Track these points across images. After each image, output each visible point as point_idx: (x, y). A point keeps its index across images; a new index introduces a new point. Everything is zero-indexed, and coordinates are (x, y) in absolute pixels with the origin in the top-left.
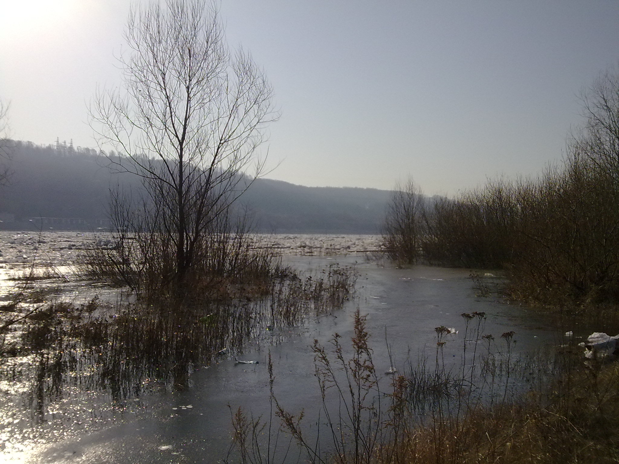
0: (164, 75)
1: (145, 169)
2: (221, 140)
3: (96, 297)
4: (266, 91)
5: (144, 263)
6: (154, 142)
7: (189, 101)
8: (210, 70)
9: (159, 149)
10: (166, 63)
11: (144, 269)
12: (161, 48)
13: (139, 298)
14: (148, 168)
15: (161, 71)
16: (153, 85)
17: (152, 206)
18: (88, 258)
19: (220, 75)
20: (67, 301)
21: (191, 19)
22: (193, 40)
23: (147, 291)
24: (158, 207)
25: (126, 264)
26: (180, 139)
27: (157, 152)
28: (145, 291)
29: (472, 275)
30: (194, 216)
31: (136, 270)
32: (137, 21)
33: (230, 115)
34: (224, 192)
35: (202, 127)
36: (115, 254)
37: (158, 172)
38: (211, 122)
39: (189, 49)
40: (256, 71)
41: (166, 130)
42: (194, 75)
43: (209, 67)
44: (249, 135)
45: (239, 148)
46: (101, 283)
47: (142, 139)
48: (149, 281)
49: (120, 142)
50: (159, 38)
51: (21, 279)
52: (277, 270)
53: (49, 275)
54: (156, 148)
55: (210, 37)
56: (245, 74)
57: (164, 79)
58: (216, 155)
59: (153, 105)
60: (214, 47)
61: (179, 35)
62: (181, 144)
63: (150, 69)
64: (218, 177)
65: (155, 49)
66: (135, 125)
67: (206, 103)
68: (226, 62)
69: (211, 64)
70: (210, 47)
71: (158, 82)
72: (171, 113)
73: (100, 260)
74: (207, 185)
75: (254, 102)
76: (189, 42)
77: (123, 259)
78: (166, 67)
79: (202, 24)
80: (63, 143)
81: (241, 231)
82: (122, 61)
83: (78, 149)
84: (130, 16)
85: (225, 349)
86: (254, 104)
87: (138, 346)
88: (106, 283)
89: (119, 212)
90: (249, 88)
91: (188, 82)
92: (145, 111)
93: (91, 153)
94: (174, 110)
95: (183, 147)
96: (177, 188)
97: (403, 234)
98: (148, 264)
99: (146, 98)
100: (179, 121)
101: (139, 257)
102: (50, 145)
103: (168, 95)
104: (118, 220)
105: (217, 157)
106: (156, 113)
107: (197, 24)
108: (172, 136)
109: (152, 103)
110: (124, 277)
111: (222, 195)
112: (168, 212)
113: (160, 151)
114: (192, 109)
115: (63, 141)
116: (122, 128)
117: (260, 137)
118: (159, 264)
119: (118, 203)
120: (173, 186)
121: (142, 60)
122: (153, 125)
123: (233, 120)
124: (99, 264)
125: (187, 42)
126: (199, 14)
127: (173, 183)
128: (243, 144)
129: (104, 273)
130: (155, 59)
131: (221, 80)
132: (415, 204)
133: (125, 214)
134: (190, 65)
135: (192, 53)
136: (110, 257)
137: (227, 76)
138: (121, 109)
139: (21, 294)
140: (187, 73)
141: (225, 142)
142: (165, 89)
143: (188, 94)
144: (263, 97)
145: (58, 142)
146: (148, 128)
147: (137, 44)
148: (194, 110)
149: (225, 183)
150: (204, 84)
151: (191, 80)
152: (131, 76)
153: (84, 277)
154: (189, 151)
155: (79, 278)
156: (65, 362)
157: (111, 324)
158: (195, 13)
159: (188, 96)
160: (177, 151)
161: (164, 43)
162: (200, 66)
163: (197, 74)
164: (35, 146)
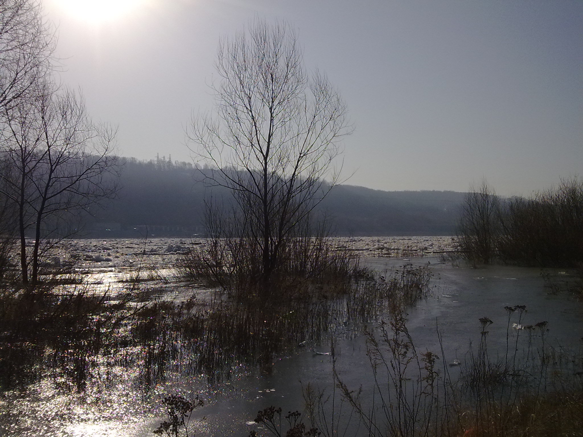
0: (250, 98)
1: (235, 182)
2: (300, 154)
3: (193, 296)
4: (340, 107)
5: (234, 266)
6: (242, 158)
7: (272, 120)
8: (290, 92)
9: (247, 164)
10: (251, 87)
11: (235, 271)
12: (247, 74)
13: (230, 296)
14: (237, 181)
15: (247, 95)
16: (240, 108)
17: (240, 214)
18: (186, 262)
19: (299, 95)
20: (169, 300)
21: (272, 48)
22: (274, 66)
23: (237, 291)
24: (246, 215)
25: (219, 267)
26: (265, 154)
27: (245, 166)
28: (235, 291)
29: (543, 273)
30: (277, 223)
31: (228, 272)
32: (225, 52)
33: (309, 130)
34: (304, 200)
35: (283, 143)
36: (209, 258)
37: (245, 184)
38: (291, 139)
39: (271, 74)
40: (331, 90)
41: (252, 146)
42: (276, 97)
43: (290, 89)
44: (325, 148)
45: (317, 161)
46: (198, 284)
47: (232, 156)
48: (238, 282)
49: (213, 159)
50: (245, 65)
51: (129, 281)
52: (355, 270)
53: (152, 277)
54: (243, 163)
55: (290, 62)
56: (321, 93)
57: (250, 102)
58: (296, 167)
59: (240, 125)
60: (294, 71)
61: (262, 62)
62: (265, 159)
63: (237, 94)
64: (298, 187)
65: (242, 76)
66: (226, 144)
67: (287, 121)
68: (304, 84)
69: (291, 86)
70: (290, 72)
71: (245, 105)
72: (256, 131)
73: (196, 263)
74: (288, 195)
75: (329, 119)
76: (272, 67)
77: (216, 262)
78: (251, 91)
79: (282, 50)
80: (163, 159)
81: (320, 235)
82: (213, 88)
83: (175, 163)
84: (219, 49)
85: (304, 342)
86: (330, 120)
87: (229, 338)
88: (202, 284)
89: (213, 220)
90: (325, 107)
91: (271, 104)
92: (234, 131)
93: (187, 167)
94: (259, 129)
95: (267, 161)
96: (262, 198)
97: (478, 235)
98: (238, 267)
99: (235, 120)
100: (264, 138)
101: (230, 260)
102: (151, 160)
103: (254, 116)
104: (211, 228)
105: (297, 169)
106: (243, 133)
107: (278, 51)
108: (258, 152)
109: (240, 124)
110: (217, 278)
111: (302, 203)
112: (255, 220)
113: (247, 166)
114: (275, 127)
115: (163, 156)
116: (214, 147)
117: (335, 150)
118: (248, 266)
119: (212, 212)
120: (259, 197)
121: (230, 86)
122: (240, 143)
123: (312, 135)
124: (196, 268)
125: (269, 68)
126: (279, 42)
127: (259, 194)
128: (320, 157)
129: (200, 275)
130: (242, 85)
131: (300, 100)
132: (490, 206)
133: (218, 222)
134: (272, 88)
135: (274, 77)
136: (205, 260)
137: (305, 96)
138: (213, 130)
139: (129, 295)
140: (270, 96)
141: (304, 155)
142: (251, 111)
143: (272, 114)
144: (337, 114)
145: (158, 157)
146: (237, 146)
147: (226, 72)
148: (276, 128)
149: (304, 192)
150: (285, 105)
151: (273, 102)
152: (221, 100)
153: (182, 279)
154: (272, 165)
155: (178, 280)
156: (168, 351)
157: (206, 320)
158: (276, 42)
159: (272, 116)
160: (262, 165)
161: (249, 70)
162: (282, 88)
163: (278, 96)
164: (138, 162)
